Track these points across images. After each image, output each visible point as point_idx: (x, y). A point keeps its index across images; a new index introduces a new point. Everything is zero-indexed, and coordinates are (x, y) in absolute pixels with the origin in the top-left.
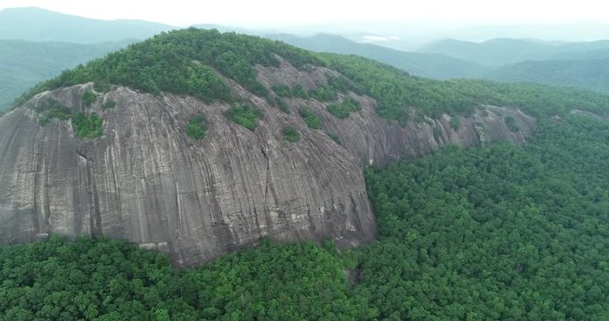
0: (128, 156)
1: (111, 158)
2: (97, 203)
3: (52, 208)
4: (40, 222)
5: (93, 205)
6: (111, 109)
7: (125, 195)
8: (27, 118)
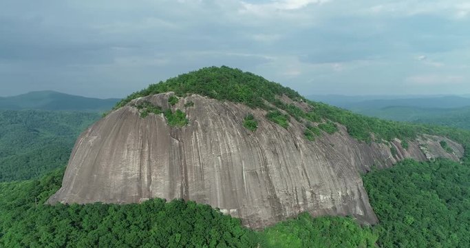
0: (208, 139)
1: (196, 140)
2: (186, 174)
3: (153, 177)
4: (143, 189)
5: (184, 175)
6: (191, 107)
7: (207, 169)
8: (131, 113)
